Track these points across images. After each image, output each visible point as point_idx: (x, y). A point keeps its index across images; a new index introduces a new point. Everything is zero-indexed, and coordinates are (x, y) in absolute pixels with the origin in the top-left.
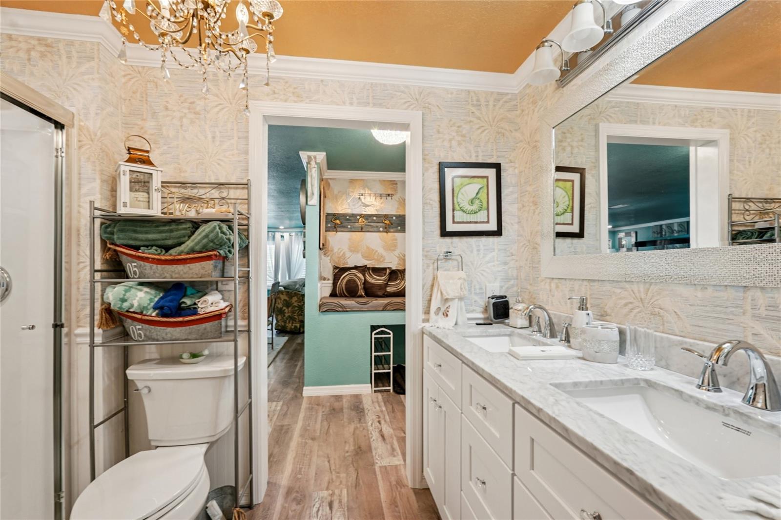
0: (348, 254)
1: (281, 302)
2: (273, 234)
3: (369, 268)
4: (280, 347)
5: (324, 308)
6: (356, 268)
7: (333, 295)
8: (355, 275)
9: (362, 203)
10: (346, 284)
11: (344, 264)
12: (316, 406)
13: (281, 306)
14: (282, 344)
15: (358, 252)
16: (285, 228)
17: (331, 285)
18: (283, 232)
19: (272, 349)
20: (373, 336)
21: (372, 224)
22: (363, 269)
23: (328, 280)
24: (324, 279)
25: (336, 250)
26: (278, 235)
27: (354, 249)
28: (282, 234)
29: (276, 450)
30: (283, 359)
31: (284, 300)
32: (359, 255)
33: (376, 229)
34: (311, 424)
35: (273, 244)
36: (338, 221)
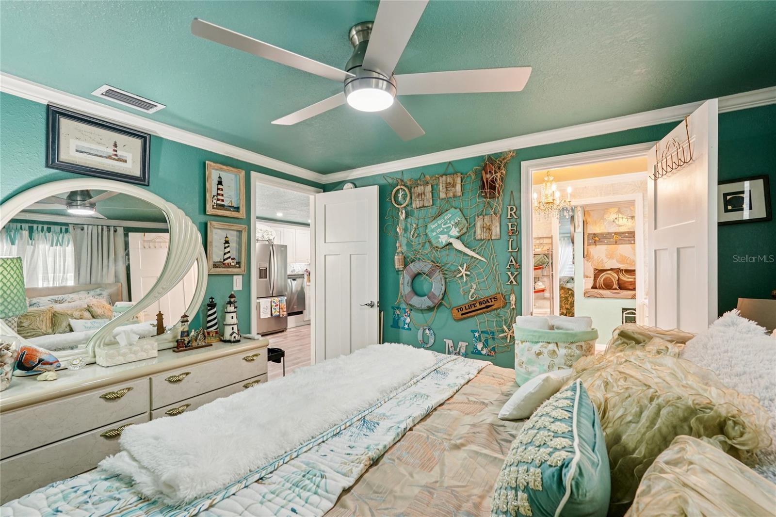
0: (605, 260)
3: (622, 270)
5: (587, 295)
6: (612, 269)
7: (594, 287)
8: (611, 275)
9: (616, 224)
10: (603, 281)
11: (602, 267)
15: (613, 259)
17: (593, 281)
20: (624, 315)
21: (624, 239)
22: (618, 271)
23: (590, 277)
24: (587, 277)
25: (596, 257)
27: (610, 256)
32: (615, 261)
33: (627, 242)
36: (597, 238)
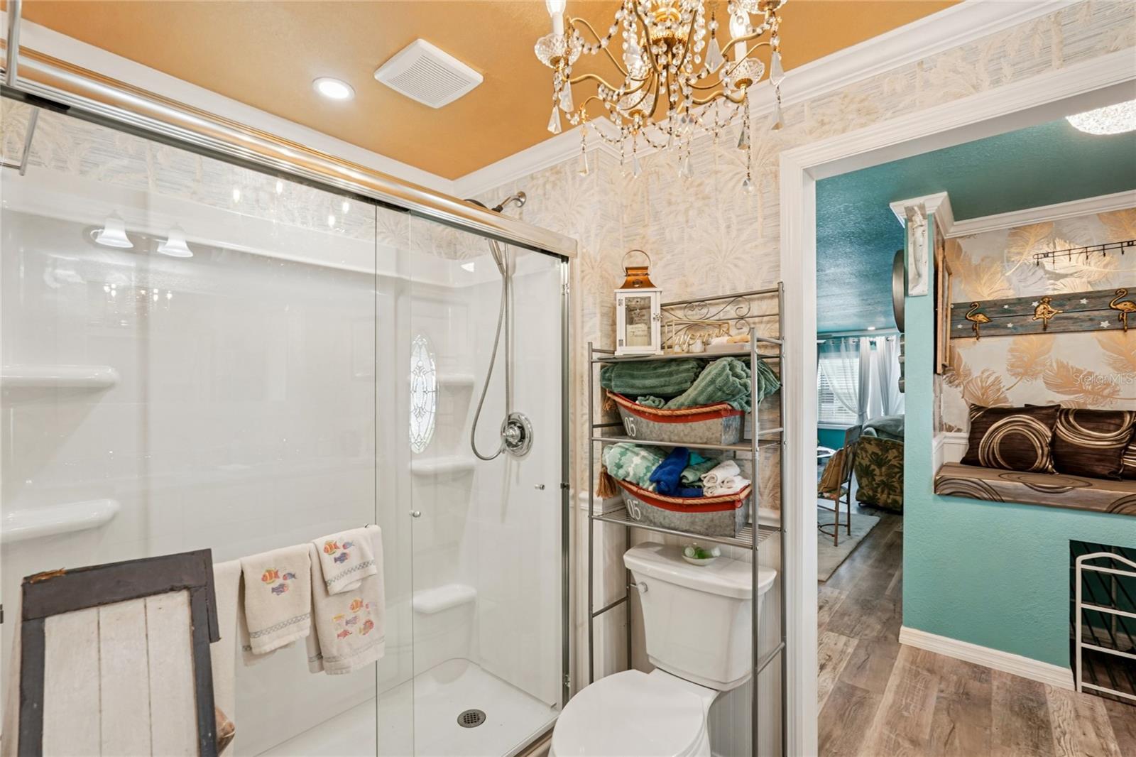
0: (1007, 380)
1: (867, 456)
2: (856, 340)
3: (1066, 412)
4: (863, 534)
5: (944, 487)
6: (1029, 409)
7: (970, 460)
8: (1027, 425)
9: (1047, 272)
10: (1002, 443)
11: (996, 401)
12: (925, 673)
13: (868, 463)
14: (868, 530)
15: (1034, 376)
16: (877, 329)
17: (965, 441)
18: (874, 336)
19: (849, 534)
20: (1079, 567)
21: (1075, 315)
22: (1051, 414)
23: (959, 430)
24: (950, 429)
25: (976, 373)
26: (865, 342)
27: (1024, 370)
28: (871, 339)
29: (837, 732)
30: (868, 557)
31: (873, 453)
32: (1040, 383)
33: (1086, 325)
34: (912, 707)
35: (857, 357)
36: (981, 317)
